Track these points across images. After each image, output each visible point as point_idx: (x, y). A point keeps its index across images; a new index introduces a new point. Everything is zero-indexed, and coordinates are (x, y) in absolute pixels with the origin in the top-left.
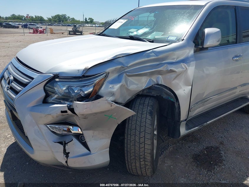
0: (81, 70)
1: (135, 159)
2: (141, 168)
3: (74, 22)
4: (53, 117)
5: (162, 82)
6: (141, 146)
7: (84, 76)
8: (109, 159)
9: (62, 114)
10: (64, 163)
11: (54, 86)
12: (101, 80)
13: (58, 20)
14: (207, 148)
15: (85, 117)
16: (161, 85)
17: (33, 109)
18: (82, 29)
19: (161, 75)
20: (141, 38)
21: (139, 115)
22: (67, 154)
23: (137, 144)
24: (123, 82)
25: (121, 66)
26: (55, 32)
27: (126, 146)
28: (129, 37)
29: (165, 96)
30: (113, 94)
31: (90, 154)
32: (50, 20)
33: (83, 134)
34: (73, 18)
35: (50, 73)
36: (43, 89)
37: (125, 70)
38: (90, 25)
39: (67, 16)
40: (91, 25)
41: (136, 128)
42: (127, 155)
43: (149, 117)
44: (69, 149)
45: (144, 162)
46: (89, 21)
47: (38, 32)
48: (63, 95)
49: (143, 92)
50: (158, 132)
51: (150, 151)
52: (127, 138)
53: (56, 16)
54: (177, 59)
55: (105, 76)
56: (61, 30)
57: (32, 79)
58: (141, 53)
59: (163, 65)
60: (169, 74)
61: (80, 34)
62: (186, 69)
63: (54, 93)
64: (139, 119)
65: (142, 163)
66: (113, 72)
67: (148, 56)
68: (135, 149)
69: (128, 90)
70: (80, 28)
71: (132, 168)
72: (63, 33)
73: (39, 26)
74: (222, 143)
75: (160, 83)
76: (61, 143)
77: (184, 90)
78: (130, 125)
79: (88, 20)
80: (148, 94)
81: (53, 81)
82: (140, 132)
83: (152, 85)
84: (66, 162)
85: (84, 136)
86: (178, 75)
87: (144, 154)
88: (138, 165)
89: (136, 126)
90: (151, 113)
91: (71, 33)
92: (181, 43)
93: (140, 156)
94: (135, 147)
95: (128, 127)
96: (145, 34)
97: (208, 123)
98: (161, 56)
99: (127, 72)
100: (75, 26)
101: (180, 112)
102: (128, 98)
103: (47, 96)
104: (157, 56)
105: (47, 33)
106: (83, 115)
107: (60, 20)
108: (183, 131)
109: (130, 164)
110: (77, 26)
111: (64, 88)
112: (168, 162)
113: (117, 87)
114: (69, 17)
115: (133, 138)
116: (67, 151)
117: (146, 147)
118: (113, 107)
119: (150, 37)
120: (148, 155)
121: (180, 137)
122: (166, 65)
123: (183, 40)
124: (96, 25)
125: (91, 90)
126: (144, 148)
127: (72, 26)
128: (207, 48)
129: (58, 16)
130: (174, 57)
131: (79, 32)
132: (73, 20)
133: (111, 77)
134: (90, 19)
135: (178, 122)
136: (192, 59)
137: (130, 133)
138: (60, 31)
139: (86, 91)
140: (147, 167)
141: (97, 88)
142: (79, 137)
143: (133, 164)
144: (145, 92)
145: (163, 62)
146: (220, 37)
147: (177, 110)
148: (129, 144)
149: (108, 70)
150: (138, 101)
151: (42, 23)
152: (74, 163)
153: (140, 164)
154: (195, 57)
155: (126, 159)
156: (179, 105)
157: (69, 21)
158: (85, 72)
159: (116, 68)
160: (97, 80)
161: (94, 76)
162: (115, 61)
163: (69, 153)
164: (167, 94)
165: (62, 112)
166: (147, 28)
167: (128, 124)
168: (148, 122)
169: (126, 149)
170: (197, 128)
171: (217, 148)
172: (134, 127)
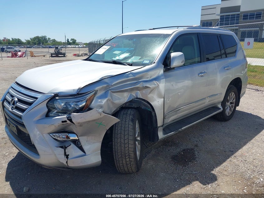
0: (76, 89)
1: (122, 157)
2: (127, 165)
3: (55, 44)
4: (55, 127)
5: (140, 96)
6: (126, 146)
7: (78, 94)
8: (101, 160)
9: (63, 123)
10: (65, 163)
11: (54, 103)
12: (92, 96)
13: (37, 42)
14: (184, 150)
15: (81, 125)
16: (139, 98)
17: (38, 121)
18: (65, 51)
19: (139, 90)
20: (122, 62)
21: (123, 122)
22: (67, 156)
23: (123, 145)
24: (109, 97)
25: (106, 85)
26: (36, 55)
27: (114, 147)
28: (113, 61)
29: (143, 107)
30: (101, 107)
31: (85, 155)
32: (28, 42)
33: (79, 140)
34: (54, 39)
35: (51, 93)
36: (46, 106)
37: (110, 87)
38: (72, 46)
39: (47, 38)
40: (74, 46)
41: (121, 132)
42: (115, 155)
43: (131, 123)
44: (68, 152)
45: (129, 159)
46: (72, 41)
47: (17, 56)
48: (62, 110)
49: (126, 105)
50: (141, 138)
51: (133, 149)
52: (115, 141)
53: (35, 37)
54: (150, 77)
55: (95, 93)
56: (42, 52)
57: (37, 98)
58: (122, 74)
59: (140, 83)
60: (145, 90)
61: (63, 56)
62: (158, 85)
63: (55, 108)
64: (123, 126)
65: (128, 160)
66: (101, 89)
67: (128, 76)
68: (121, 149)
69: (113, 103)
70: (62, 50)
71: (120, 165)
72: (44, 56)
73: (17, 49)
74: (196, 146)
75: (139, 97)
76: (62, 147)
77: (158, 102)
78: (117, 130)
79: (70, 41)
80: (130, 106)
81: (53, 99)
82: (124, 135)
83: (133, 99)
84: (67, 162)
85: (80, 141)
86: (152, 90)
87: (129, 152)
88: (124, 162)
89: (121, 131)
90: (133, 121)
91: (53, 55)
92: (153, 65)
93: (125, 154)
94: (121, 147)
95: (115, 132)
96: (126, 58)
97: (182, 128)
98: (137, 76)
99: (112, 89)
100: (57, 48)
101: (156, 119)
102: (114, 110)
103: (49, 111)
104: (134, 76)
105: (27, 56)
106: (79, 123)
107: (40, 42)
108: (161, 135)
109: (118, 162)
110: (59, 47)
111: (63, 105)
112: (151, 163)
113: (104, 101)
114: (49, 39)
115: (119, 140)
116: (67, 154)
117: (130, 146)
118: (102, 116)
119: (130, 61)
120: (132, 152)
121: (159, 141)
122: (141, 83)
123: (155, 63)
124: (80, 46)
125: (84, 104)
126: (129, 147)
127: (54, 48)
128: (174, 68)
129: (37, 38)
130: (148, 76)
131: (61, 54)
132: (54, 42)
133: (99, 94)
134: (72, 39)
135: (156, 128)
136: (162, 77)
137: (116, 141)
138: (41, 54)
139: (81, 105)
140: (132, 163)
141: (88, 103)
142: (76, 143)
143: (121, 162)
144: (128, 104)
145: (140, 81)
146: (184, 59)
147: (154, 118)
148: (116, 145)
149: (97, 88)
150: (122, 112)
151: (20, 46)
152: (73, 163)
153: (126, 161)
154: (165, 76)
155: (115, 158)
156: (155, 113)
157: (50, 43)
158: (79, 91)
159: (103, 87)
160: (88, 97)
161: (86, 94)
162: (101, 81)
163: (68, 155)
164: (145, 105)
165: (63, 122)
166: (127, 53)
167: (115, 130)
168: (131, 127)
169: (114, 150)
170: (173, 133)
171: (192, 149)
172: (119, 132)
